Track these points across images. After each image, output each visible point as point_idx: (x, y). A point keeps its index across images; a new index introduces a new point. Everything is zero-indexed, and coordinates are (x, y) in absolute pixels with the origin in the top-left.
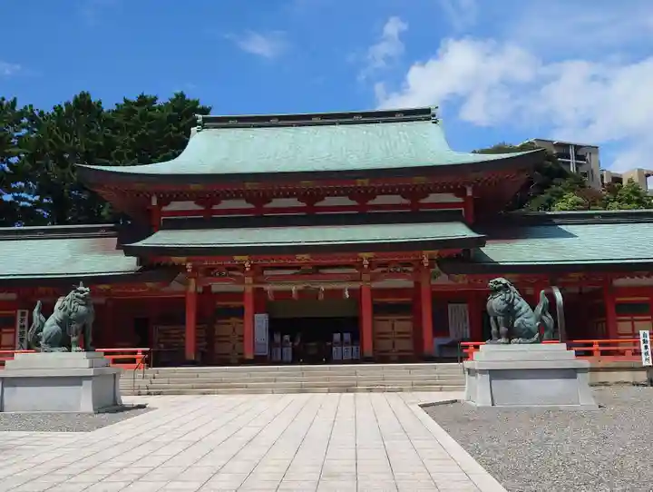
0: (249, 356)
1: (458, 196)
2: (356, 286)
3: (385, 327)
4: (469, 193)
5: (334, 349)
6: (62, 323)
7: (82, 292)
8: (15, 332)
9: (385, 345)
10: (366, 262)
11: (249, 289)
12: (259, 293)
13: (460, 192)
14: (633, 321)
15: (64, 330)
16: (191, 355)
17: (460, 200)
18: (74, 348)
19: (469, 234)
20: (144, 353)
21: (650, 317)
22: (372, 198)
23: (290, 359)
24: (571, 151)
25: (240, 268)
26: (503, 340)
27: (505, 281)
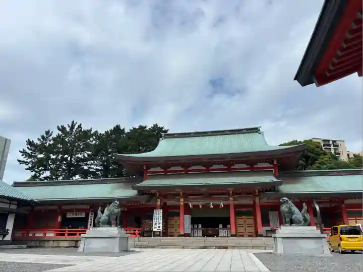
0: (182, 233)
1: (270, 164)
2: (226, 203)
3: (240, 221)
4: (275, 163)
5: (220, 231)
6: (109, 216)
7: (116, 203)
9: (241, 230)
10: (231, 192)
11: (182, 203)
12: (186, 206)
13: (272, 163)
14: (356, 220)
15: (109, 218)
17: (272, 166)
18: (112, 226)
19: (275, 180)
20: (139, 230)
21: (362, 218)
22: (233, 165)
23: (201, 235)
24: (331, 143)
25: (178, 195)
26: (288, 225)
27: (287, 199)
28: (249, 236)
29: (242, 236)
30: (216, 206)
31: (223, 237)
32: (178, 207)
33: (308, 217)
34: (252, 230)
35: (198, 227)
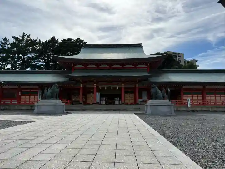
0: (95, 102)
2: (120, 86)
3: (127, 96)
4: (149, 65)
5: (115, 101)
7: (56, 85)
8: (38, 96)
9: (127, 101)
10: (123, 81)
11: (95, 86)
12: (98, 87)
13: (147, 65)
14: (187, 96)
15: (52, 94)
16: (81, 102)
18: (54, 99)
19: (149, 75)
20: (70, 101)
21: (191, 96)
22: (125, 65)
23: (105, 103)
24: (177, 55)
25: (93, 81)
26: (154, 99)
27: (155, 85)
28: (131, 104)
29: (127, 104)
30: (115, 88)
31: (117, 104)
32: (93, 88)
33: (165, 95)
34: (133, 101)
35: (103, 99)
